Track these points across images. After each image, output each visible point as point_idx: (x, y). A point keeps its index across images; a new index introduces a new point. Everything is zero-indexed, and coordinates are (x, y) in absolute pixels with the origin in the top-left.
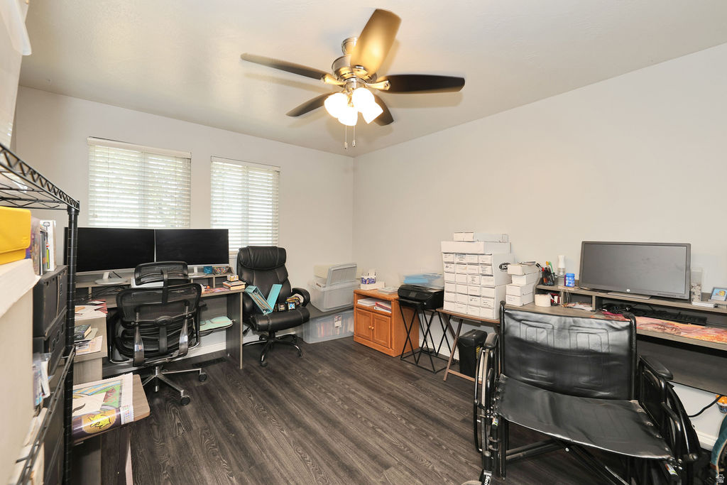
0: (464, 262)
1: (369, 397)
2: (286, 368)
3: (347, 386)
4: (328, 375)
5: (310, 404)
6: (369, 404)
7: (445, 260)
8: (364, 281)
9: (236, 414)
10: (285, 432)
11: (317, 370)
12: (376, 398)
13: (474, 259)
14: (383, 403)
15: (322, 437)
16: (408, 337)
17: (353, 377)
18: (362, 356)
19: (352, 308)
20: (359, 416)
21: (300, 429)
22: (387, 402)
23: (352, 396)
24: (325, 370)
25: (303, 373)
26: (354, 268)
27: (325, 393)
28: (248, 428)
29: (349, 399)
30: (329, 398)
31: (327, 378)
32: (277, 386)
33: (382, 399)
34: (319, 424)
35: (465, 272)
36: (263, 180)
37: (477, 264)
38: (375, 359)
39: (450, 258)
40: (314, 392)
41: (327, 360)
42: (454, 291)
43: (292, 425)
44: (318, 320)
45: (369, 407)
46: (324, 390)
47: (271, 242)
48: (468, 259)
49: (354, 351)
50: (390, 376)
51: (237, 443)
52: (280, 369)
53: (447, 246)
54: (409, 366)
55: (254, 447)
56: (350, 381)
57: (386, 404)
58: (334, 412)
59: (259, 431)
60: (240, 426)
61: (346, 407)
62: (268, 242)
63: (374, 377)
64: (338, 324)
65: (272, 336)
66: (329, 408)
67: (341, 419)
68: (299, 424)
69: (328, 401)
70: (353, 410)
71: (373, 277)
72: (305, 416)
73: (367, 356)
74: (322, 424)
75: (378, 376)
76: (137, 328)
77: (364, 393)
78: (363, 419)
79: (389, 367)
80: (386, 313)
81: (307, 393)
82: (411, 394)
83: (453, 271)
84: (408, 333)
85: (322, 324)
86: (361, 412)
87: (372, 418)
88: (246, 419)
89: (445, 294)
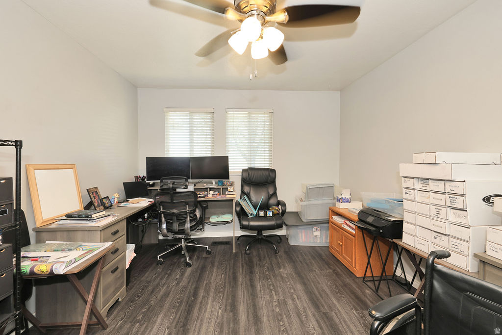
0: (427, 188)
1: (304, 308)
2: (260, 260)
3: (292, 291)
4: (285, 275)
5: (253, 296)
6: (299, 315)
7: (404, 185)
8: (339, 200)
9: (206, 284)
10: (220, 311)
11: (280, 268)
12: (310, 313)
13: (440, 187)
14: (313, 320)
15: (239, 328)
16: (369, 262)
17: (304, 284)
18: (326, 267)
19: (328, 223)
20: (281, 323)
21: (231, 314)
22: (317, 321)
23: (290, 302)
24: (286, 270)
25: (268, 268)
26: (332, 187)
27: (271, 290)
28: (204, 297)
29: (285, 303)
30: (271, 296)
31: (282, 277)
32: (244, 272)
33: (314, 316)
34: (246, 316)
35: (427, 201)
36: (262, 120)
37: (444, 193)
38: (337, 274)
39: (410, 183)
40: (264, 286)
41: (294, 262)
42: (414, 222)
43: (228, 308)
44: (300, 227)
45: (297, 319)
46: (272, 287)
47: (268, 165)
48: (432, 186)
49: (324, 260)
50: (339, 295)
51: (190, 306)
52: (255, 260)
53: (406, 169)
54: (368, 292)
55: (195, 313)
56: (299, 287)
57: (315, 323)
58: (265, 310)
59: (207, 303)
60: (201, 293)
61: (278, 310)
62: (266, 165)
63: (323, 291)
64: (317, 233)
65: (260, 233)
66: (264, 305)
67: (265, 319)
68: (234, 308)
69: (268, 298)
70: (281, 315)
71: (348, 197)
72: (242, 304)
73: (331, 268)
74: (248, 317)
75: (328, 291)
76: (162, 215)
77: (303, 302)
78: (283, 328)
79: (345, 285)
80: (351, 232)
81: (258, 285)
82: (349, 323)
83: (413, 199)
84: (369, 257)
85: (303, 231)
86: (286, 321)
87: (291, 330)
88: (207, 291)
89: (405, 225)
